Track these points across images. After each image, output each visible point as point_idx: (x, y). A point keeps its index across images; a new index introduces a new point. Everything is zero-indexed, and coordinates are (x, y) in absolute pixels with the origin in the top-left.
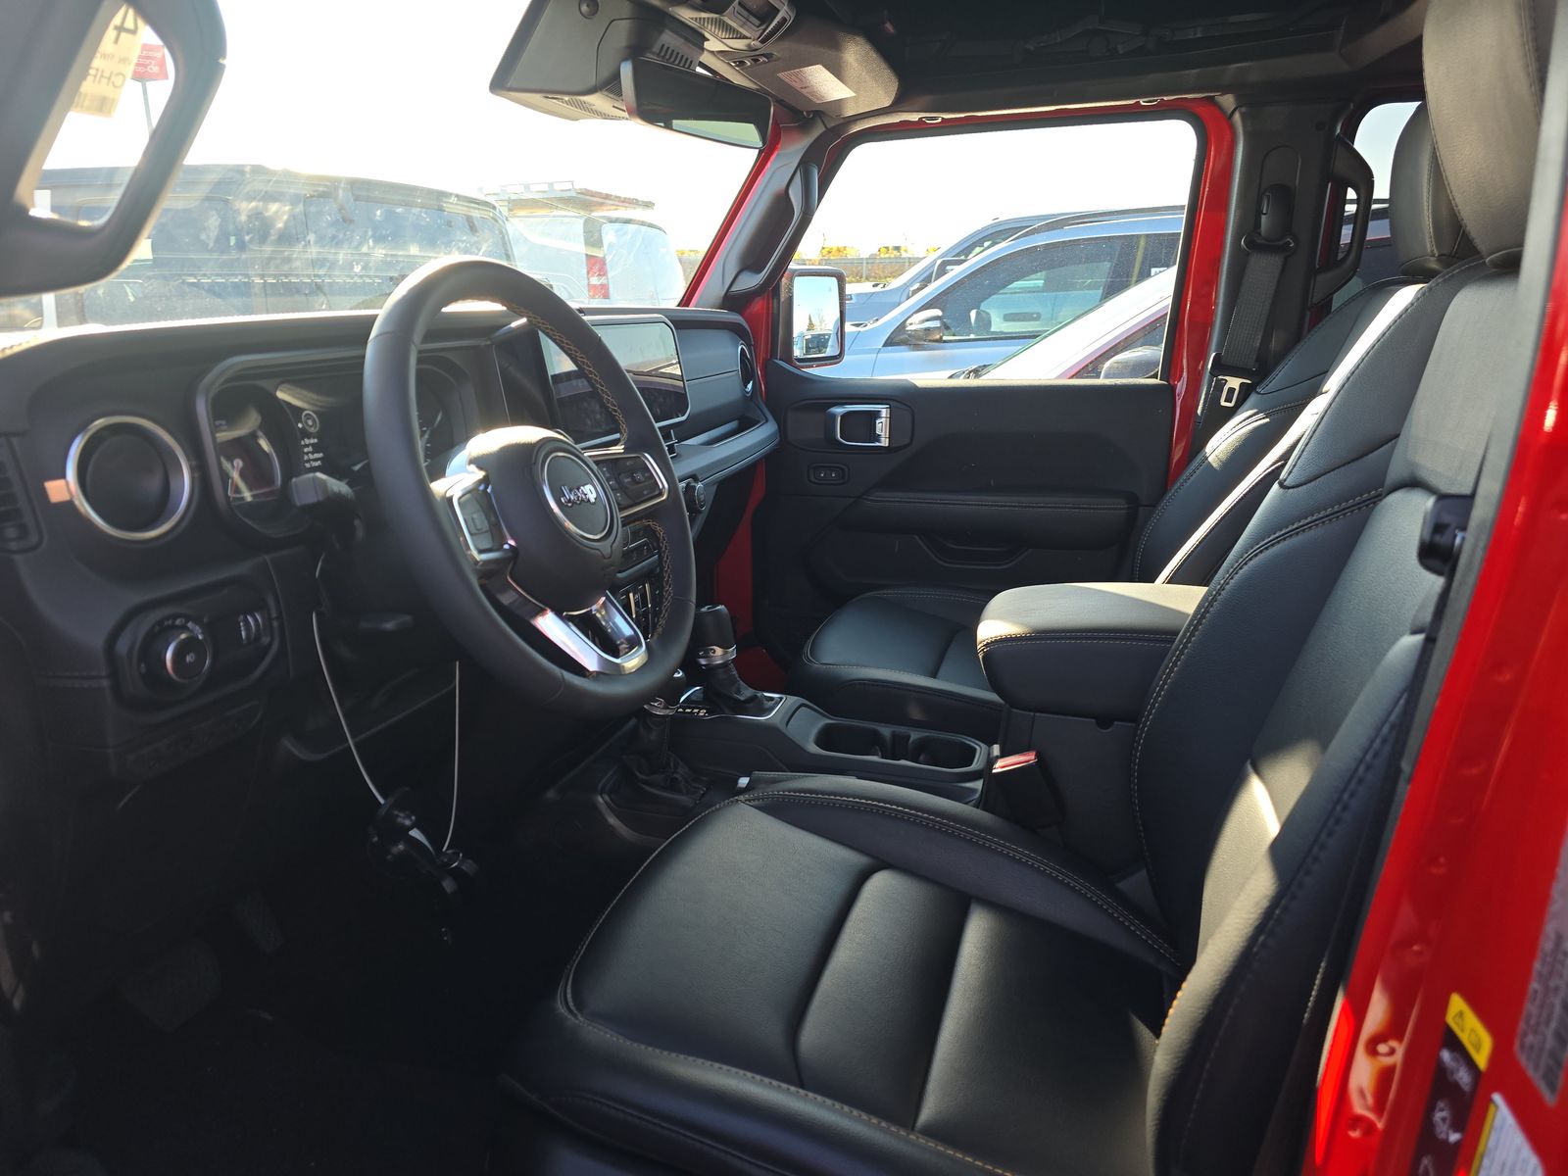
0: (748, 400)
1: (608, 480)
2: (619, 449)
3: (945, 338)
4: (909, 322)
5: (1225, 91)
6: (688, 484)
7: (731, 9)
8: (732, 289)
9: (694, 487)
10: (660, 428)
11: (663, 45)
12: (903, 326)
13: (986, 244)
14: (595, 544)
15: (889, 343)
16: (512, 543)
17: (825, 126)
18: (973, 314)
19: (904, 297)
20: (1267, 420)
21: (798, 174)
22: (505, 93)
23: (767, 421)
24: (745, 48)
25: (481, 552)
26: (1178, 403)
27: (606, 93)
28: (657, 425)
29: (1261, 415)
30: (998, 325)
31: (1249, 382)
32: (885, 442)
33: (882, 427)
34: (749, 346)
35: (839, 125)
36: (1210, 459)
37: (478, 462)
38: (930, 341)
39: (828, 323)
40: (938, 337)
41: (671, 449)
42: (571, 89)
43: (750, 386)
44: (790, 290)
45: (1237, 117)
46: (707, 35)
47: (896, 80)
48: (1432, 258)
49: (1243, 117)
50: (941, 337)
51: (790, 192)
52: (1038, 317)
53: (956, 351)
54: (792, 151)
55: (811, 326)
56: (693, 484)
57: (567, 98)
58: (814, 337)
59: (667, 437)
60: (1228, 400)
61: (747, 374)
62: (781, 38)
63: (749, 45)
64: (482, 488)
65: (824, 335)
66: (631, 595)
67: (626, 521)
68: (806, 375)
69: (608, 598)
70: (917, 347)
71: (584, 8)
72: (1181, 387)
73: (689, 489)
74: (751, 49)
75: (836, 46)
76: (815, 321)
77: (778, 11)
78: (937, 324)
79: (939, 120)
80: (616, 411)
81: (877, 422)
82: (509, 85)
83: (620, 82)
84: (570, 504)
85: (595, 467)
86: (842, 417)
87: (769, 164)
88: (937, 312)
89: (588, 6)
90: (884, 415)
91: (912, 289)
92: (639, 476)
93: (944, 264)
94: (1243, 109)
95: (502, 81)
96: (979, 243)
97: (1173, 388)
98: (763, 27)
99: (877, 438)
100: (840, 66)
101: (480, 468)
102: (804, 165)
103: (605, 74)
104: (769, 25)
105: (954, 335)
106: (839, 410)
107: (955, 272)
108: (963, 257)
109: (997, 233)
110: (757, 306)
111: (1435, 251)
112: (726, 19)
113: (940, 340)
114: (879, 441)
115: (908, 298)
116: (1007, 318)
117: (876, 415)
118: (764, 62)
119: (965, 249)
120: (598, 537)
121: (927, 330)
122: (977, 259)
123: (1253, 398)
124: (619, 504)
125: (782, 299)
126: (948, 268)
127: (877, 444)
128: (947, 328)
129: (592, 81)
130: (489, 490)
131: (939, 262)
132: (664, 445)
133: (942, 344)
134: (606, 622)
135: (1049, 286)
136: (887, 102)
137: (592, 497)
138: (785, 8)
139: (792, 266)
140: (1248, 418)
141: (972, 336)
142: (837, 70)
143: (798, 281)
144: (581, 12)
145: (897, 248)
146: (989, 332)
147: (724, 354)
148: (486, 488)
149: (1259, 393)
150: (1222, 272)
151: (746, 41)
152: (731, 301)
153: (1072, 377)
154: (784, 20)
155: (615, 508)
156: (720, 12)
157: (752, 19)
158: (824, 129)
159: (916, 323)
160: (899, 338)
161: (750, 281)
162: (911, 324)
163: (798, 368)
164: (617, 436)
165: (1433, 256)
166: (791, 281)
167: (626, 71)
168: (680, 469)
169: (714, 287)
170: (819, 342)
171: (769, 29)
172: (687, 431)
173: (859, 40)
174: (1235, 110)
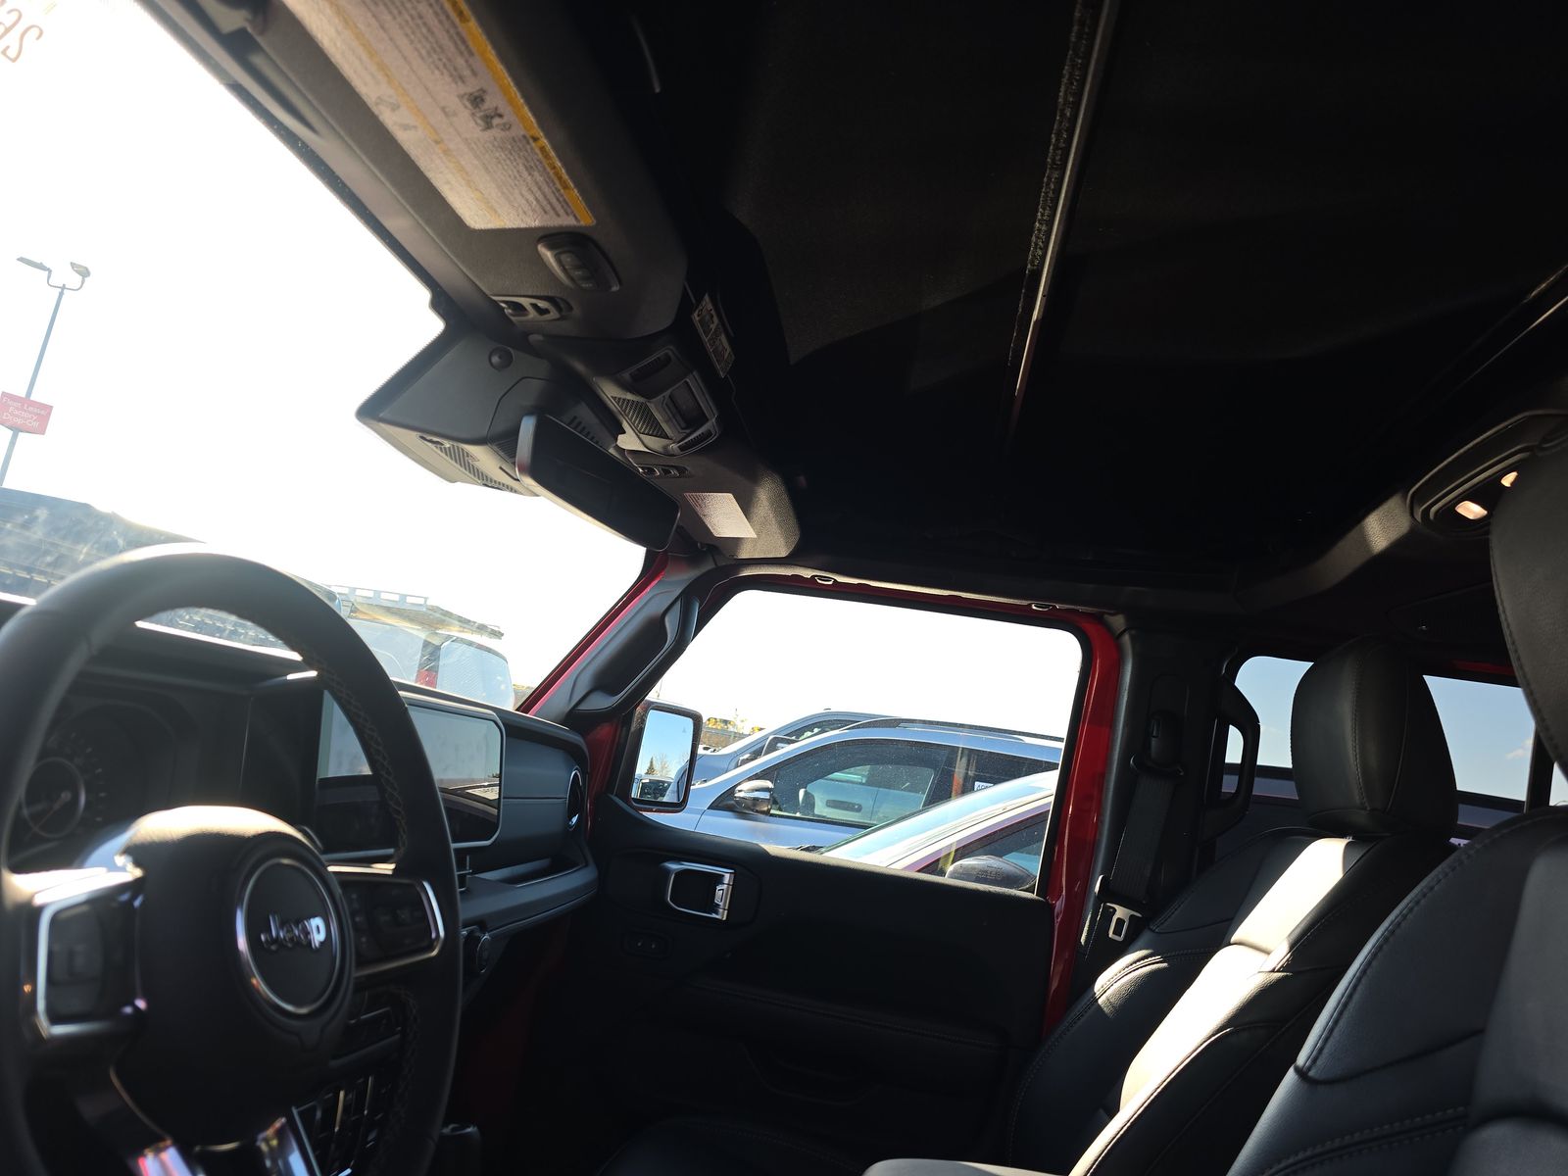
0: (570, 834)
1: (353, 914)
2: (386, 868)
3: (772, 812)
4: (739, 788)
5: (1118, 610)
6: (471, 933)
7: (660, 397)
8: (583, 707)
9: (479, 939)
10: (456, 850)
11: (575, 418)
12: (731, 791)
13: (816, 730)
14: (294, 1023)
15: (714, 806)
16: (141, 1004)
17: (716, 564)
18: (802, 793)
19: (733, 764)
20: (1165, 965)
21: (678, 606)
22: (375, 422)
23: (587, 866)
24: (661, 450)
25: (55, 1018)
26: (1057, 926)
27: (495, 448)
28: (454, 846)
29: (1157, 958)
30: (819, 809)
31: (1139, 915)
32: (722, 915)
33: (722, 893)
34: (583, 773)
35: (731, 565)
36: (1100, 1001)
37: (138, 853)
38: (757, 811)
39: (670, 769)
40: (766, 809)
41: (462, 878)
42: (455, 434)
43: (574, 820)
44: (643, 721)
45: (1126, 638)
46: (625, 425)
47: (798, 533)
48: (1363, 812)
49: (1133, 638)
50: (769, 810)
51: (667, 619)
52: (859, 810)
53: (782, 827)
54: (675, 582)
55: (651, 770)
56: (478, 934)
57: (447, 444)
58: (651, 782)
59: (461, 865)
60: (1117, 932)
61: (575, 805)
62: (699, 452)
63: (665, 447)
64: (125, 897)
65: (664, 782)
66: (342, 1094)
67: (361, 986)
68: (642, 818)
69: (291, 1121)
70: (743, 815)
71: (495, 359)
72: (1059, 905)
73: (472, 939)
74: (667, 453)
75: (754, 479)
76: (657, 766)
77: (708, 420)
78: (766, 795)
79: (830, 583)
80: (399, 813)
81: (718, 888)
82: (381, 415)
83: (517, 439)
84: (273, 948)
85: (338, 891)
86: (676, 874)
87: (648, 589)
88: (769, 784)
89: (500, 357)
90: (726, 881)
91: (741, 758)
92: (405, 915)
93: (776, 741)
94: (1133, 632)
95: (377, 410)
96: (810, 728)
97: (1053, 907)
98: (688, 431)
99: (714, 908)
100: (752, 499)
101: (137, 863)
102: (686, 598)
103: (501, 427)
104: (694, 431)
105: (781, 810)
106: (674, 867)
107: (785, 751)
108: (794, 738)
109: (824, 723)
110: (603, 731)
111: (1367, 804)
112: (652, 407)
113: (767, 813)
114: (717, 913)
115: (737, 766)
116: (834, 804)
117: (719, 879)
118: (675, 477)
119: (797, 731)
120: (303, 1011)
121: (756, 799)
122: (809, 741)
123: (1146, 936)
124: (358, 954)
125: (633, 729)
126: (779, 745)
127: (714, 916)
128: (775, 802)
129: (484, 432)
130: (137, 903)
131: (771, 737)
132: (456, 873)
133: (768, 817)
134: (274, 1162)
135: (871, 782)
136: (783, 553)
137: (318, 937)
138: (714, 420)
139: (652, 696)
140: (1139, 960)
141: (798, 815)
142: (746, 506)
143: (652, 714)
144: (491, 364)
145: (726, 722)
146: (814, 815)
147: (556, 777)
148: (134, 898)
149: (1154, 931)
150: (1108, 789)
151: (665, 442)
152: (574, 718)
153: (919, 871)
154: (709, 434)
155: (351, 958)
156: (649, 396)
157: (679, 418)
158: (714, 566)
159: (745, 790)
160: (727, 803)
161: (602, 702)
162: (740, 791)
163: (637, 809)
164: (391, 851)
165: (1365, 809)
166: (646, 711)
167: (528, 427)
168: (467, 910)
169: (559, 700)
170: (658, 787)
171: (692, 437)
172: (485, 860)
173: (778, 479)
174: (1124, 631)
